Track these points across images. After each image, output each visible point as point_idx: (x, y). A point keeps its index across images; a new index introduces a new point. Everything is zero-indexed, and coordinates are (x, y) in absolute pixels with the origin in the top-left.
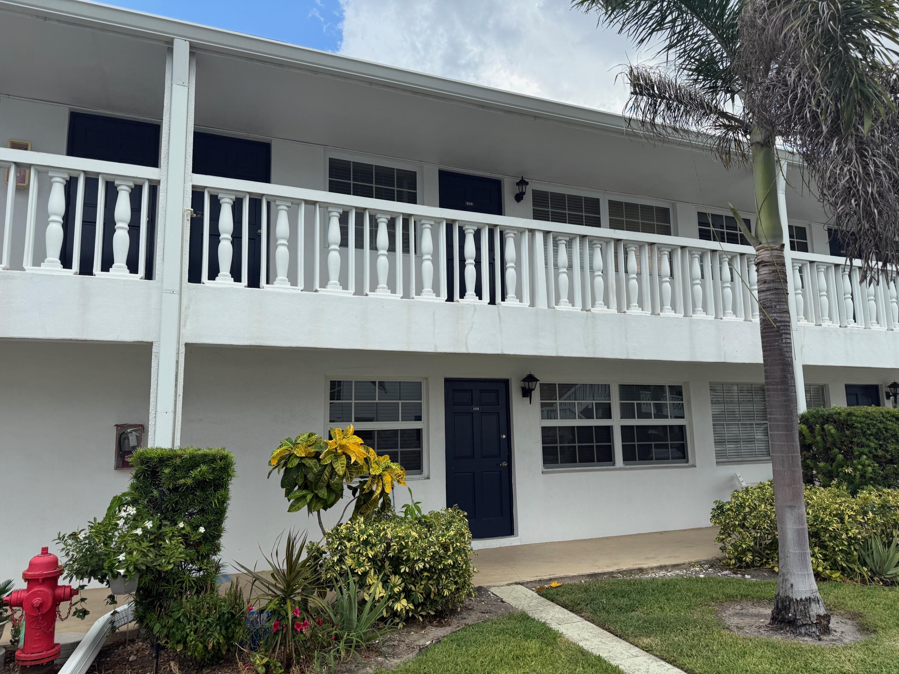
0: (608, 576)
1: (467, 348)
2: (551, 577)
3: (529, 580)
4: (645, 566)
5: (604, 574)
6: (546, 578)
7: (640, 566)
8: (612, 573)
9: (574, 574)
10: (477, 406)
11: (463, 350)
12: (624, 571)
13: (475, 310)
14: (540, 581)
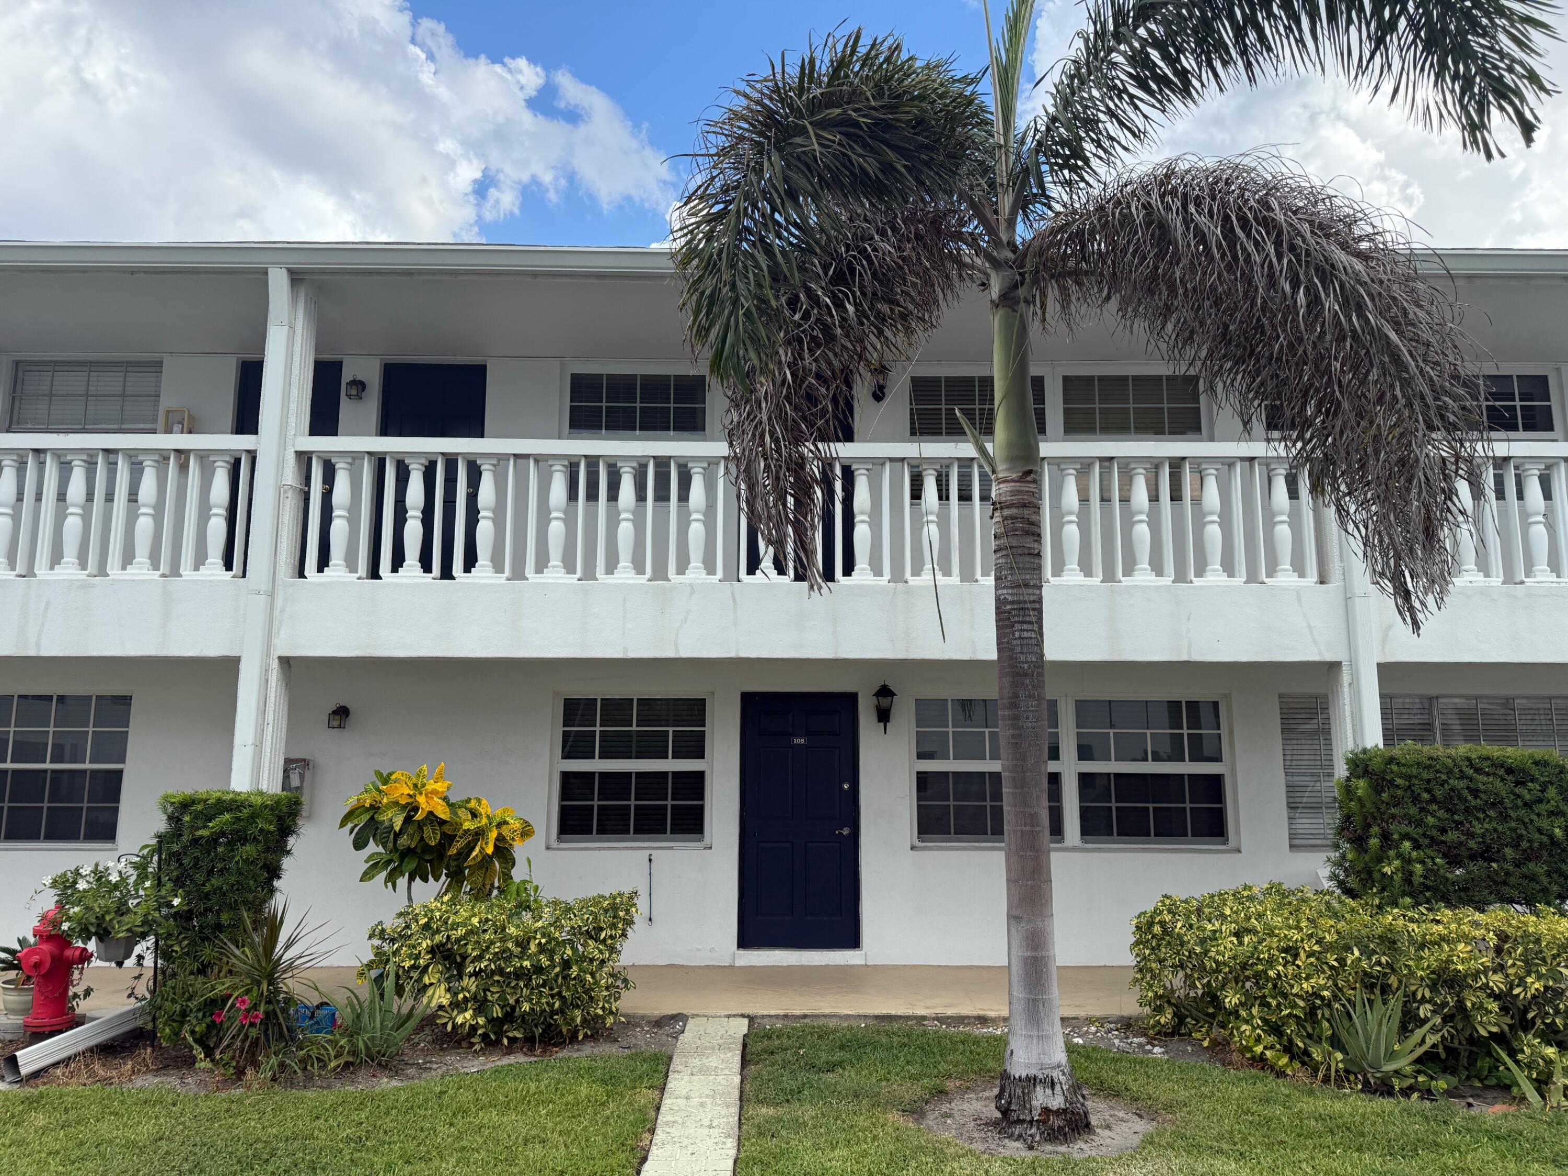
0: (914, 1022)
1: (678, 651)
2: (807, 1012)
3: (766, 1013)
4: (992, 1014)
5: (908, 1018)
6: (797, 1012)
7: (981, 1013)
8: (924, 1018)
9: (850, 1012)
10: (801, 736)
11: (670, 654)
12: (948, 1017)
13: (693, 591)
14: (786, 1016)
